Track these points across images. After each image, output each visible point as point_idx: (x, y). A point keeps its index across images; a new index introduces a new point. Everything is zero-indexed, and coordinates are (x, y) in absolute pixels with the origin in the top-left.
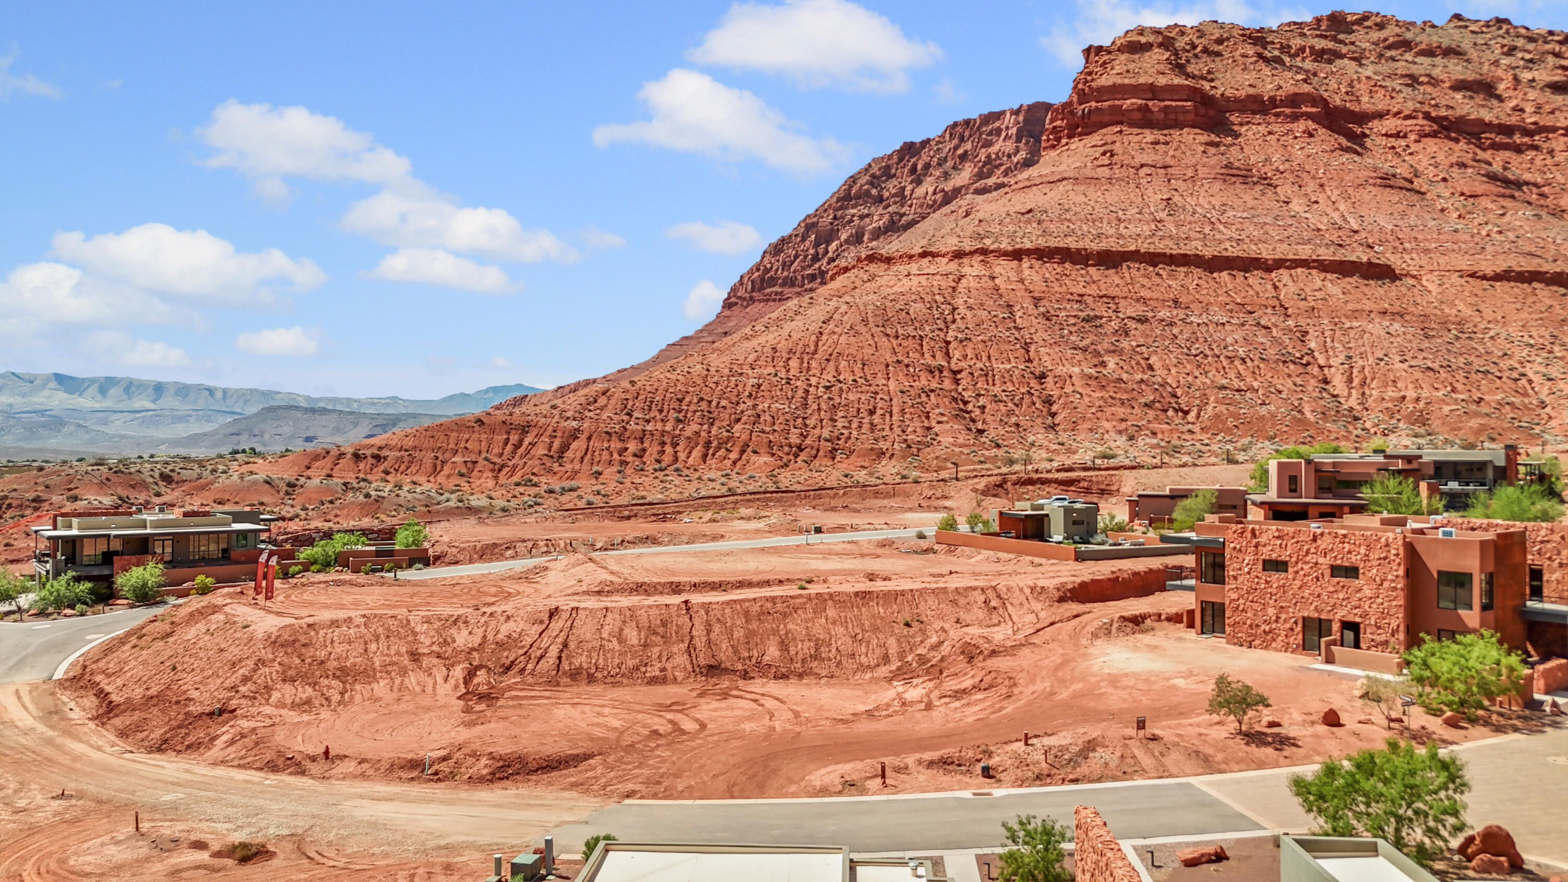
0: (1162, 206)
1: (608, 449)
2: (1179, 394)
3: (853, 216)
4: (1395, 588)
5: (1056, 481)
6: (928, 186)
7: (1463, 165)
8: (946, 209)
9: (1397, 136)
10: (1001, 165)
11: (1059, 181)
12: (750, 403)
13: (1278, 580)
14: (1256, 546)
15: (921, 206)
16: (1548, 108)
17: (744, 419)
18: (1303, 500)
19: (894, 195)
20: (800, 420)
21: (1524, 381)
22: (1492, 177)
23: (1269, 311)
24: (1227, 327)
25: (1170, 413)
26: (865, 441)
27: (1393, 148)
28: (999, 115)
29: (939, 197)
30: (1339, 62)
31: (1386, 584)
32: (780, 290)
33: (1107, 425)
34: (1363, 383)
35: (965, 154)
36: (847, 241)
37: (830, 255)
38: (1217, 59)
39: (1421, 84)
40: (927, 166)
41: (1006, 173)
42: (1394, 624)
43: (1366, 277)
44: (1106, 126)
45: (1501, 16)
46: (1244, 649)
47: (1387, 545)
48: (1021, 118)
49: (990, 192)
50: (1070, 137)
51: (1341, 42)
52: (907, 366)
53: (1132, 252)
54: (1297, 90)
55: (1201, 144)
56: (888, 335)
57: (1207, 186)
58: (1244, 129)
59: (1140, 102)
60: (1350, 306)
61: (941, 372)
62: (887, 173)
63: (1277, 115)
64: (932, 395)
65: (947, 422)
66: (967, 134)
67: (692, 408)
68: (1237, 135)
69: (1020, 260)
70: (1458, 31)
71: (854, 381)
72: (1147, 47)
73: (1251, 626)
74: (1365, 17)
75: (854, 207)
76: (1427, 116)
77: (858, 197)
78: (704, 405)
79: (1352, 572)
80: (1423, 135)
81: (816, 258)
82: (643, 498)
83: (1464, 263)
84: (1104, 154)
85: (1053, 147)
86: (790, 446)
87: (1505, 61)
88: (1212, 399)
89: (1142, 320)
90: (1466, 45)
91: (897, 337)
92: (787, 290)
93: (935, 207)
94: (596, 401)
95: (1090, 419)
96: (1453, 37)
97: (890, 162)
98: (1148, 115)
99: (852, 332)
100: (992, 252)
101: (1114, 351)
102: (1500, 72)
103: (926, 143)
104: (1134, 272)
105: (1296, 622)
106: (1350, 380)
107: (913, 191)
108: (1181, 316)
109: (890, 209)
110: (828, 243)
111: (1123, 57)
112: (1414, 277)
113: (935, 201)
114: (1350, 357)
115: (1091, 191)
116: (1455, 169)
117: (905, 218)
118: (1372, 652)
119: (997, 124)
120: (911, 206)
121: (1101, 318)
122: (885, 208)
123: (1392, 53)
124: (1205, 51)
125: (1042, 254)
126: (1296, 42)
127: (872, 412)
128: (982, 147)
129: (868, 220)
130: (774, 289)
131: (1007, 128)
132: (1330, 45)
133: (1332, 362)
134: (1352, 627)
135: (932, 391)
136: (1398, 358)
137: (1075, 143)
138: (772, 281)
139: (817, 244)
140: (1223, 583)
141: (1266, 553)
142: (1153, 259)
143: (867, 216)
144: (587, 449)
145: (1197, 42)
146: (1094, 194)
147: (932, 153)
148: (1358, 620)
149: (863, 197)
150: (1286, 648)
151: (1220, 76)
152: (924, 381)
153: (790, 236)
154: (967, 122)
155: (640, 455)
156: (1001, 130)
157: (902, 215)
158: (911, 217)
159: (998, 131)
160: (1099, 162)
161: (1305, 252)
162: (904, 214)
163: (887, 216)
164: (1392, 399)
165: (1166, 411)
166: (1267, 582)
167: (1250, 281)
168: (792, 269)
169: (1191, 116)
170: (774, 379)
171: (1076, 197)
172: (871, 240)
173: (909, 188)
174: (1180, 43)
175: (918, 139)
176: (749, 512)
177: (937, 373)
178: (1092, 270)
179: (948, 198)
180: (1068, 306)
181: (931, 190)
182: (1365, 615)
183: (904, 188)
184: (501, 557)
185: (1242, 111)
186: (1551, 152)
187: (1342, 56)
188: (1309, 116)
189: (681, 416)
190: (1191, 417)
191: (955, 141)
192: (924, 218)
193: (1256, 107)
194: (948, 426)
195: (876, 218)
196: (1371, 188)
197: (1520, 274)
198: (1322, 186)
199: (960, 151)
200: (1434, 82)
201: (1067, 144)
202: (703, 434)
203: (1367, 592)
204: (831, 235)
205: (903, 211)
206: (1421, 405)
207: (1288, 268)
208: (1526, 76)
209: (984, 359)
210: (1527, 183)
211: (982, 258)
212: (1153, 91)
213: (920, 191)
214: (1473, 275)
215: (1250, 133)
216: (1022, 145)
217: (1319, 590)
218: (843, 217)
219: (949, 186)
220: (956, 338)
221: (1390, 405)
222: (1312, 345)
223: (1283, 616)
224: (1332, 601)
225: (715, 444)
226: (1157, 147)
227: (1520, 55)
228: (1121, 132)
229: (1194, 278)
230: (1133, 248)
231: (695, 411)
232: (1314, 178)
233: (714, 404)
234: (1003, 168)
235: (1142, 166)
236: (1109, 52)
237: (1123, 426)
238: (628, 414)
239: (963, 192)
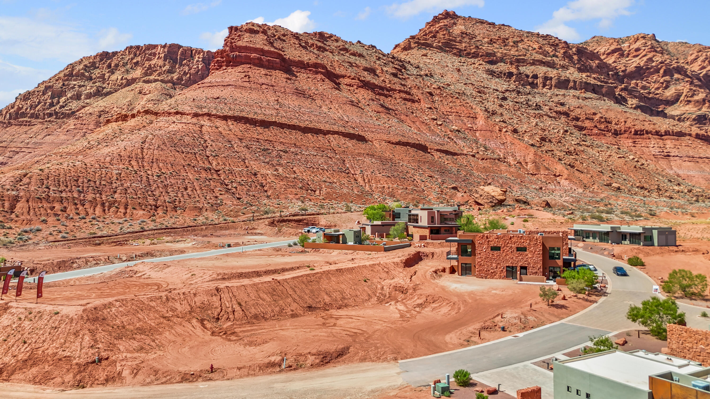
0: (275, 103)
1: (42, 207)
2: (310, 184)
3: (75, 85)
4: (539, 254)
5: (295, 221)
6: (117, 76)
7: (373, 100)
8: (127, 88)
9: (350, 85)
10: (157, 70)
11: (227, 85)
12: (119, 183)
13: (497, 253)
14: (488, 242)
15: (115, 85)
16: (393, 82)
17: (119, 191)
18: (436, 225)
19: (98, 77)
20: (150, 193)
21: (415, 182)
22: (382, 106)
23: (329, 151)
24: (317, 157)
25: (309, 191)
26: (190, 204)
27: (349, 90)
28: (155, 46)
29: (124, 81)
30: (326, 52)
31: (536, 253)
32: (29, 120)
33: (291, 196)
34: (369, 182)
35: (137, 64)
36: (71, 98)
37: (61, 104)
38: (284, 43)
39: (354, 66)
40: (117, 66)
41: (159, 75)
42: (539, 266)
43: (358, 140)
44: (244, 64)
45: (373, 45)
46: (484, 279)
47: (537, 239)
48: (166, 50)
49: (151, 83)
50: (227, 66)
51: (325, 44)
52: (194, 167)
53: (273, 122)
54: (316, 62)
55: (285, 78)
56: (178, 151)
57: (291, 96)
58: (298, 74)
59: (258, 56)
60: (357, 151)
61: (210, 171)
62: (93, 65)
63: (310, 70)
64: (211, 181)
65: (224, 194)
66: (138, 53)
67: (86, 185)
68: (297, 77)
69: (227, 121)
70: (361, 48)
71: (171, 173)
72: (256, 32)
73: (486, 271)
74: (331, 36)
75: (75, 80)
76: (359, 79)
77: (77, 75)
78: (92, 184)
79: (524, 249)
80: (359, 87)
81: (52, 105)
82: (95, 233)
83: (385, 137)
84: (246, 76)
85: (217, 69)
86: (151, 206)
87: (378, 62)
88: (323, 186)
89: (286, 152)
90: (365, 54)
91: (183, 153)
92: (33, 120)
93: (122, 86)
94: (21, 180)
95: (283, 194)
96: (360, 50)
97: (96, 60)
98: (261, 62)
99: (160, 149)
100: (213, 115)
101: (279, 165)
102: (377, 66)
103: (115, 54)
104: (274, 130)
105: (504, 268)
106: (364, 180)
107: (109, 77)
108: (299, 151)
109: (97, 84)
110: (60, 97)
111: (248, 34)
112: (371, 141)
113: (122, 83)
114: (362, 171)
115: (243, 92)
116: (371, 101)
117: (105, 90)
118: (532, 276)
119: (154, 51)
120: (108, 84)
121: (269, 149)
122: (94, 83)
123: (342, 52)
124: (279, 38)
125: (237, 119)
126: (310, 42)
127: (186, 189)
128: (146, 60)
129: (83, 88)
130: (25, 119)
131: (159, 53)
132: (322, 45)
133: (356, 172)
134: (523, 268)
135: (211, 179)
136: (378, 172)
137: (230, 70)
138: (24, 115)
139: (52, 97)
140: (475, 255)
141: (492, 244)
142: (282, 126)
143: (83, 86)
144: (29, 208)
145: (276, 34)
146: (246, 94)
147: (119, 59)
148: (526, 265)
149: (80, 76)
150: (500, 278)
151: (287, 50)
152: (204, 175)
153: (34, 91)
154: (138, 47)
155: (64, 210)
156: (156, 54)
157: (104, 88)
158: (108, 90)
159: (155, 54)
160: (244, 80)
161: (336, 128)
162: (105, 88)
163: (95, 88)
164: (381, 188)
165: (307, 190)
166: (492, 254)
167: (319, 138)
168: (37, 109)
169: (279, 65)
170: (128, 171)
171: (237, 94)
172: (86, 99)
173: (107, 75)
174: (269, 33)
175: (110, 51)
176: (169, 239)
177: (208, 171)
178: (258, 128)
179: (130, 83)
180: (255, 144)
181: (120, 77)
182: (529, 264)
183: (104, 74)
184: (71, 268)
185: (297, 67)
186: (395, 98)
187: (327, 51)
188: (322, 73)
189: (80, 188)
190: (317, 192)
191: (132, 55)
192: (116, 91)
193: (302, 66)
194: (226, 196)
195: (88, 88)
196: (348, 105)
197: (403, 142)
198: (331, 102)
199: (135, 61)
200: (357, 66)
201: (226, 69)
202: (98, 199)
203: (530, 256)
204: (61, 94)
205: (104, 86)
206: (391, 190)
207: (331, 134)
208: (385, 69)
209: (228, 165)
210: (391, 109)
211: (208, 118)
212: (262, 51)
213: (114, 77)
214: (389, 142)
215: (301, 76)
216: (167, 63)
217: (512, 256)
218: (68, 85)
219: (129, 77)
220: (212, 155)
221: (380, 190)
222: (348, 166)
223: (499, 266)
224: (517, 260)
225: (107, 204)
226: (267, 77)
227: (382, 61)
228: (250, 67)
229: (299, 135)
230: (274, 120)
231: (88, 187)
232: (328, 98)
233: (98, 183)
234: (158, 72)
235: (263, 84)
236: (241, 31)
237: (297, 197)
238: (47, 188)
239: (137, 81)
